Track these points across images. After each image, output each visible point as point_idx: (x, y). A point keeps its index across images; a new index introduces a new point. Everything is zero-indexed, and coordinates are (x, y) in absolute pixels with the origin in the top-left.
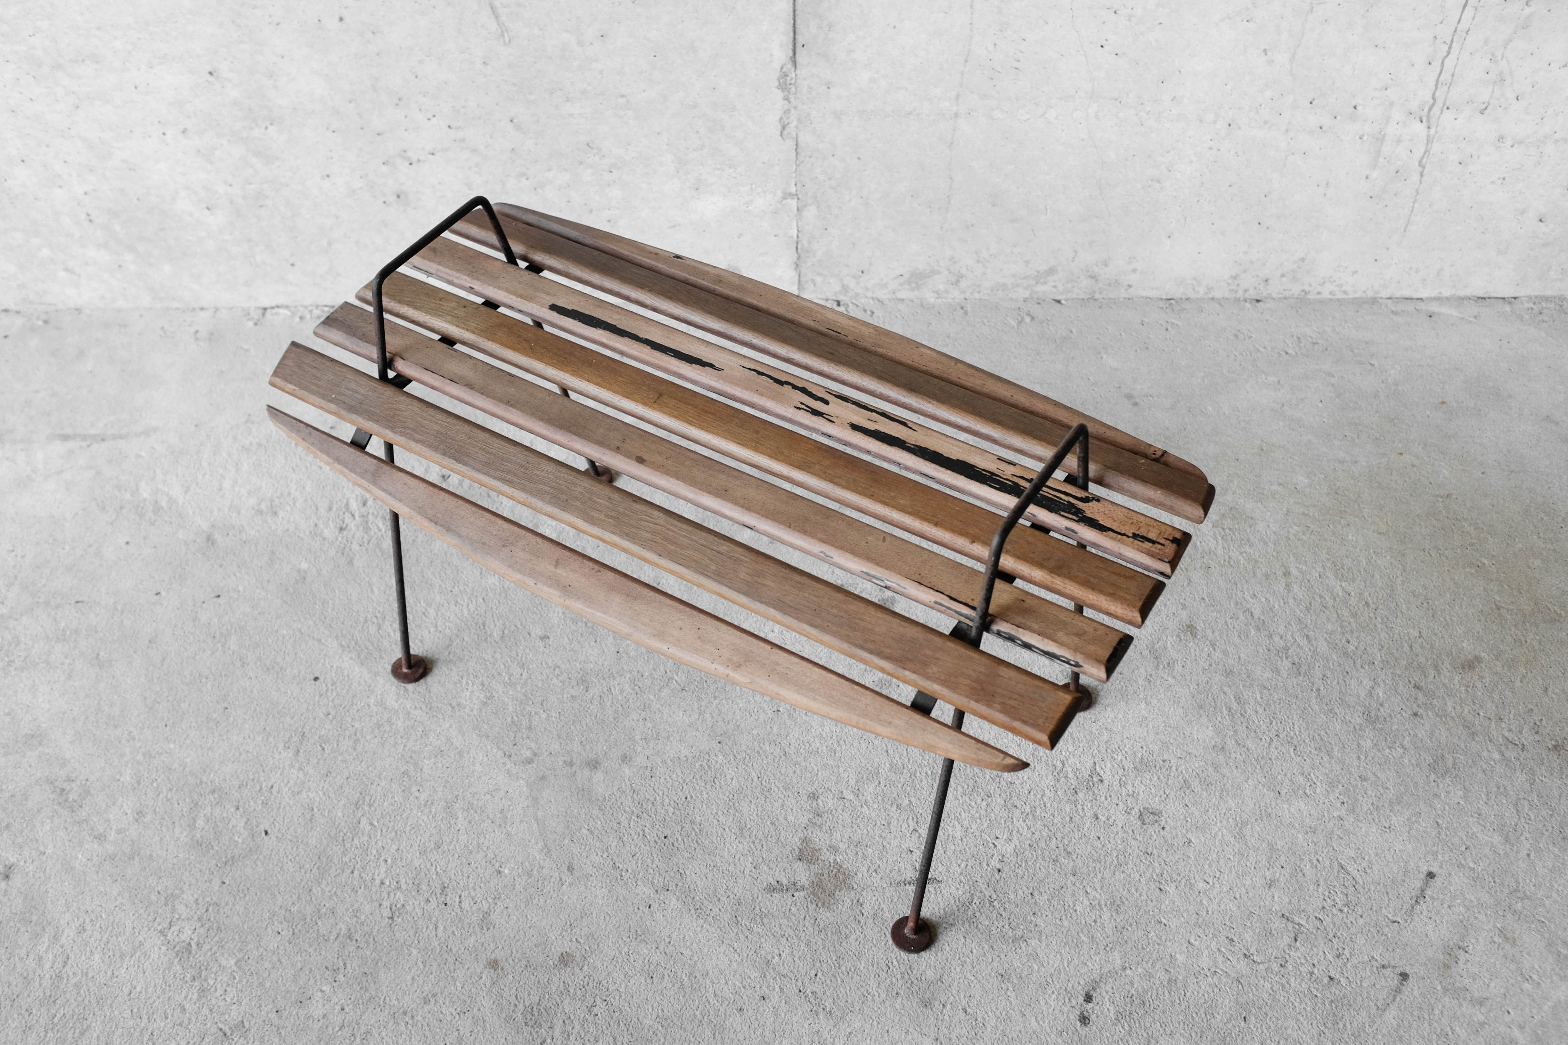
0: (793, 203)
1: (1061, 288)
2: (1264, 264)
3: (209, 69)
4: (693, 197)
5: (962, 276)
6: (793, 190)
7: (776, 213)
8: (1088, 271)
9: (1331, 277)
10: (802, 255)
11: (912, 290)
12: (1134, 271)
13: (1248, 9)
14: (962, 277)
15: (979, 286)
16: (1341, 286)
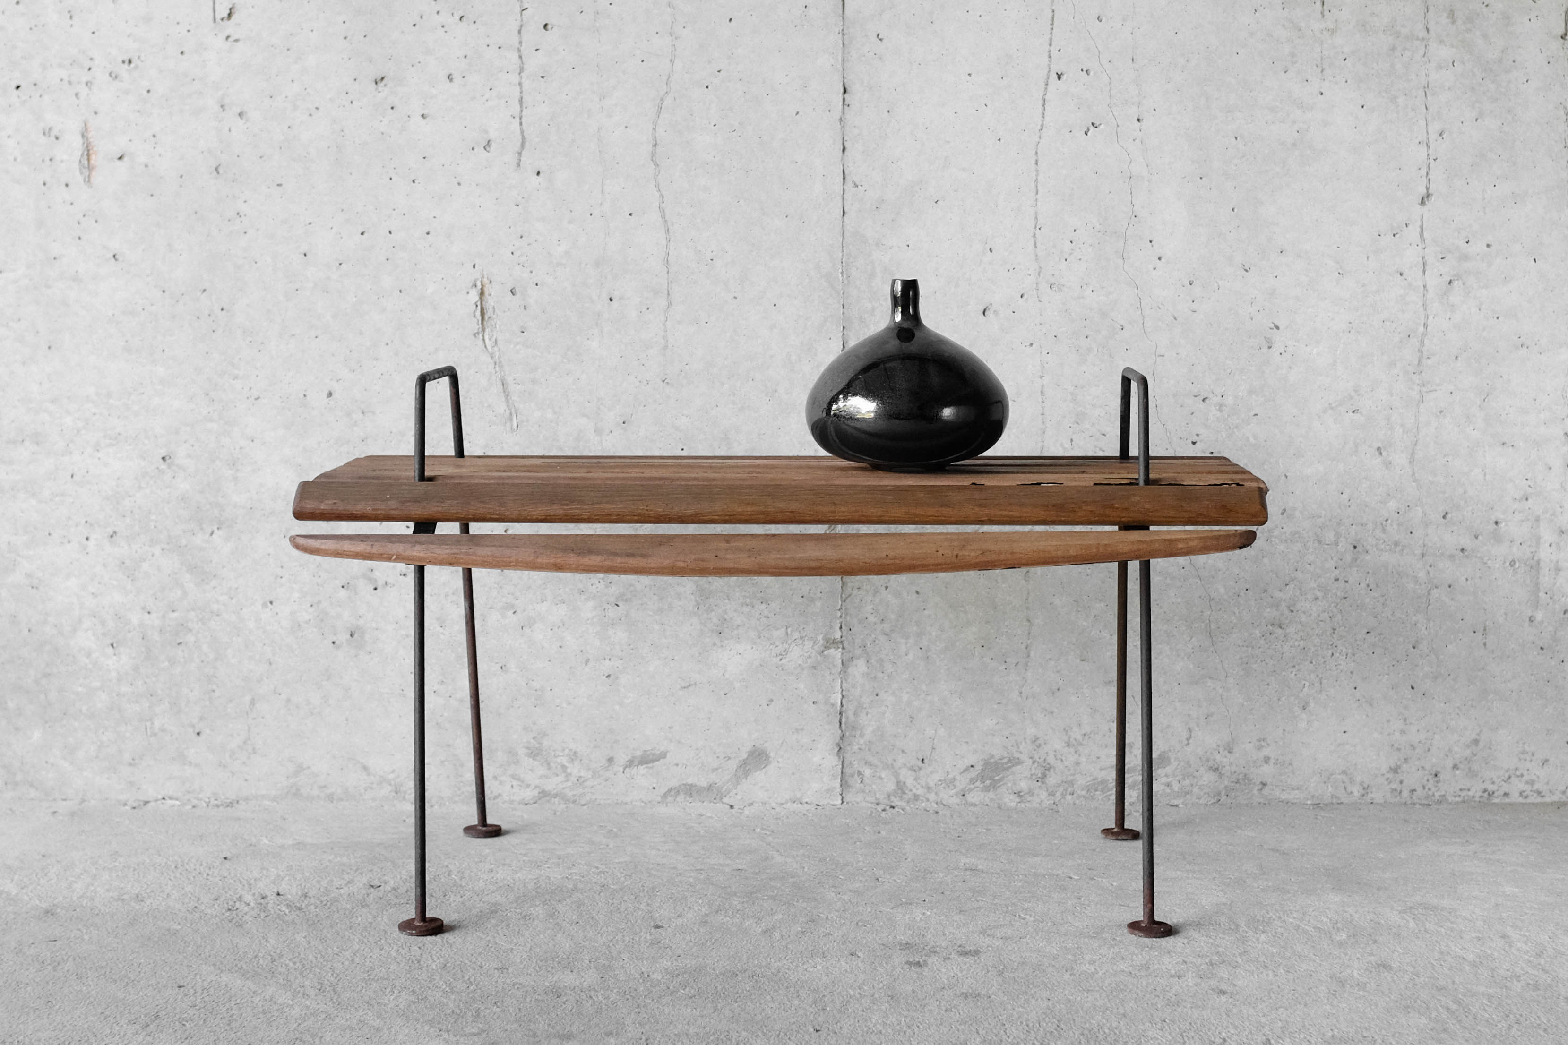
0: (836, 654)
1: (1176, 787)
2: (1429, 750)
3: (163, 452)
4: (715, 644)
5: (1049, 768)
6: (838, 635)
7: (815, 668)
8: (1208, 760)
9: (1517, 769)
10: (847, 734)
11: (987, 789)
12: (1267, 760)
13: (1351, 398)
14: (1049, 770)
15: (1071, 783)
16: (1531, 783)
